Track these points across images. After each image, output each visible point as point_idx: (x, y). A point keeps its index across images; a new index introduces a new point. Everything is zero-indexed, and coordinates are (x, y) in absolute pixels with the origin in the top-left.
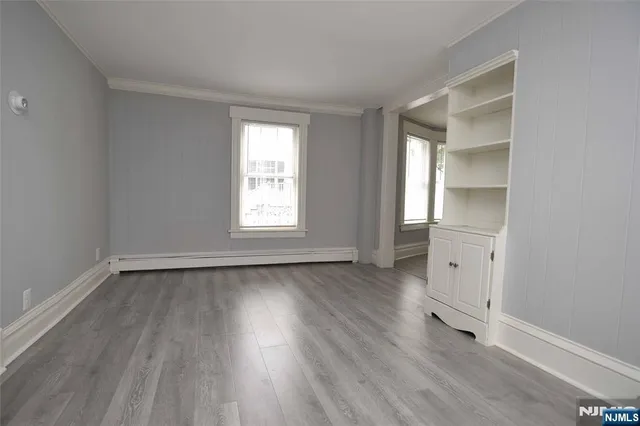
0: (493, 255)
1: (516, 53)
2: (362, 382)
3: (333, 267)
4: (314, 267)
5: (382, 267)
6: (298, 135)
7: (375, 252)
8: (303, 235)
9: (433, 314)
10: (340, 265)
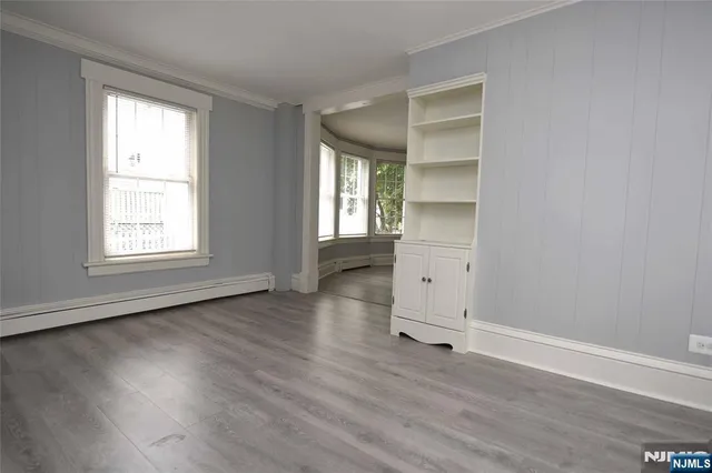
0: (468, 266)
1: (485, 76)
2: (407, 426)
3: (247, 299)
4: (228, 303)
5: (306, 292)
6: (195, 122)
7: (295, 276)
8: (206, 262)
9: (401, 334)
10: (257, 296)
